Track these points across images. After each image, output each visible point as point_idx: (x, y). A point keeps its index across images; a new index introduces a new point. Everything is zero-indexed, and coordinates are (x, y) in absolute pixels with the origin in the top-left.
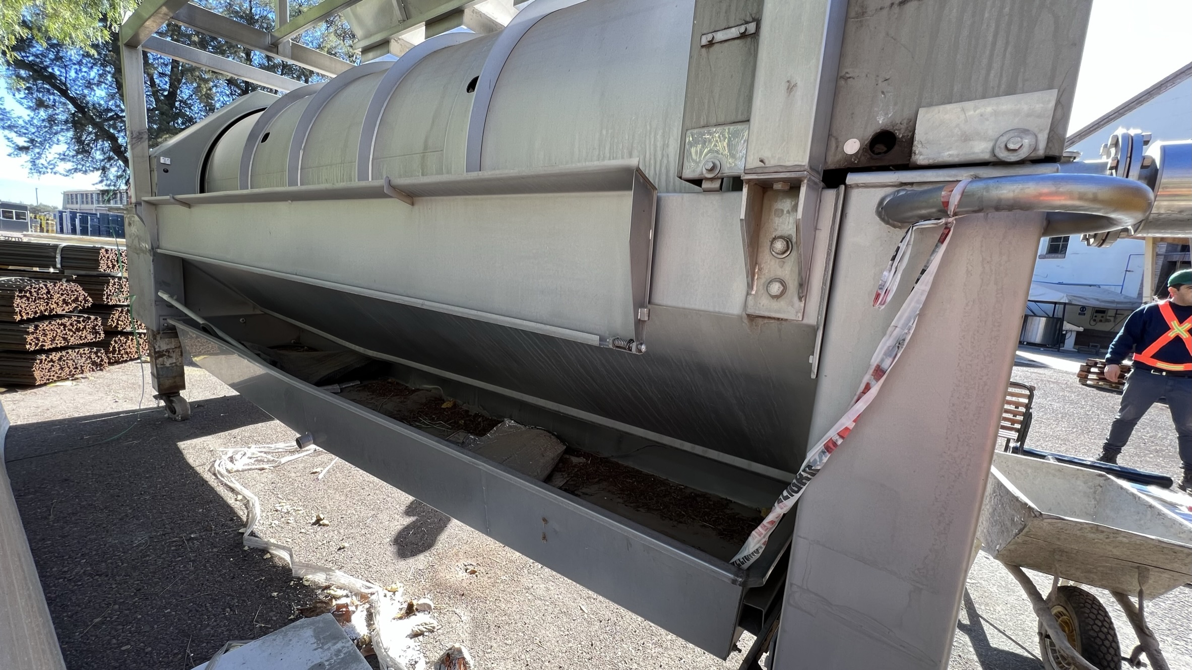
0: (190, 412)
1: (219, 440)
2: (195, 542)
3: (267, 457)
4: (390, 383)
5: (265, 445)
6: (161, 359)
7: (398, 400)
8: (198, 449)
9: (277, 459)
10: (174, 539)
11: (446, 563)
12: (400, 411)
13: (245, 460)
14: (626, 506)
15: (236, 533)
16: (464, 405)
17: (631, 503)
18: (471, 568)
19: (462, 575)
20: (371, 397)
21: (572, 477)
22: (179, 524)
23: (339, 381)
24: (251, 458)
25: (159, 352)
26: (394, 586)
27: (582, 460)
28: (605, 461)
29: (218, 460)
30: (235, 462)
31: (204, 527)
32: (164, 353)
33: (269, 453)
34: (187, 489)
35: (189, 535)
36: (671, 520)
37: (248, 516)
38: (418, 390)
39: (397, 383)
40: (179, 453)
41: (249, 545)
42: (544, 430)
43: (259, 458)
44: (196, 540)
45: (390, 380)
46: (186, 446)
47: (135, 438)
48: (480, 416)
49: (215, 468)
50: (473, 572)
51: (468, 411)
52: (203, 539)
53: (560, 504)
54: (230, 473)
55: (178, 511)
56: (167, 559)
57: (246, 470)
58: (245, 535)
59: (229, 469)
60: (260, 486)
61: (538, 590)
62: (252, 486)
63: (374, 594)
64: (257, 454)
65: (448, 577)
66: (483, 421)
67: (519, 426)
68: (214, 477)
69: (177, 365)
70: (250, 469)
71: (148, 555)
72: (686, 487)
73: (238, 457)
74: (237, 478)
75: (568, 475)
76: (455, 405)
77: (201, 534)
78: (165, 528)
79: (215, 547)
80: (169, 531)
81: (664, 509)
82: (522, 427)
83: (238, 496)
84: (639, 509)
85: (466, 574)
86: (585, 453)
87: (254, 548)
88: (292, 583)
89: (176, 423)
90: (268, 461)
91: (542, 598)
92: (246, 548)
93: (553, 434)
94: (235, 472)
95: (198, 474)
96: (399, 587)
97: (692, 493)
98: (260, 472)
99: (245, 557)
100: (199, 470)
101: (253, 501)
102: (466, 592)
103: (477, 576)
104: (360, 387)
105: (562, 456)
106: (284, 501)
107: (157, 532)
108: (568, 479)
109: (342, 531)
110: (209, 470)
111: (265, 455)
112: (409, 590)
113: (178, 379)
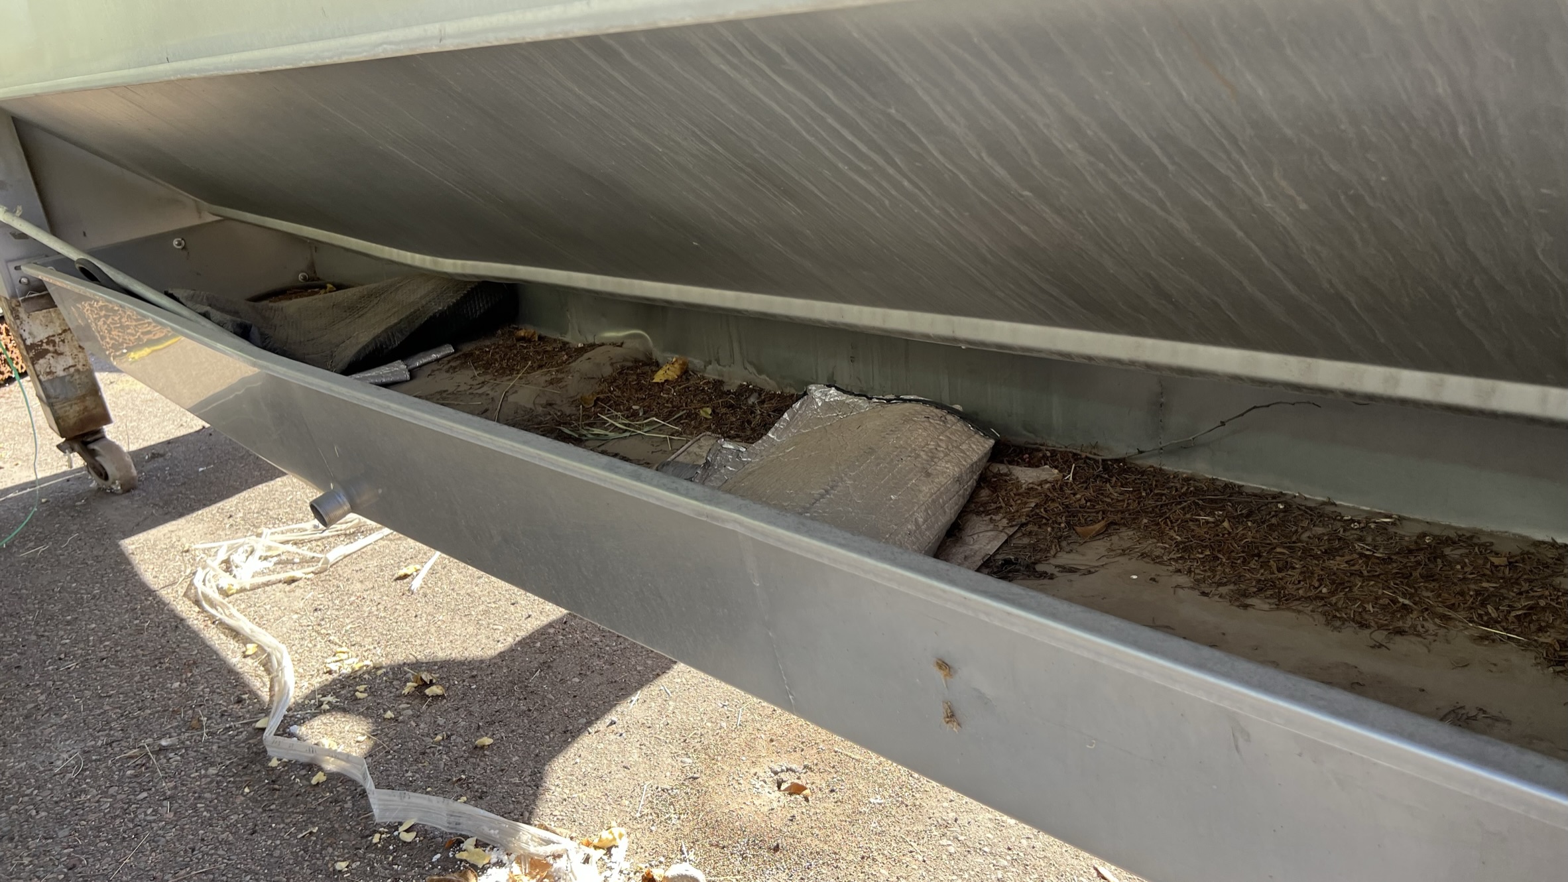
0: (134, 472)
1: (200, 526)
2: (171, 755)
3: (300, 551)
4: (523, 339)
5: (294, 526)
6: (41, 361)
7: (544, 378)
8: (162, 550)
9: (320, 556)
10: (131, 753)
11: (727, 769)
12: (551, 405)
13: (255, 564)
14: (1204, 594)
15: (250, 729)
16: (710, 367)
17: (1220, 584)
18: (789, 779)
19: (772, 797)
20: (481, 379)
21: (1023, 525)
22: (137, 718)
23: (403, 352)
24: (266, 558)
25: (33, 346)
26: (605, 835)
27: (1048, 473)
28: (1118, 469)
29: (200, 569)
30: (235, 571)
31: (185, 722)
32: (45, 346)
33: (303, 542)
34: (147, 641)
35: (159, 742)
36: (1363, 625)
37: (271, 689)
38: (593, 346)
39: (541, 338)
40: (123, 563)
41: (281, 756)
42: (924, 402)
43: (284, 557)
44: (173, 750)
45: (522, 333)
46: (137, 545)
47: (39, 541)
48: (753, 390)
49: (196, 588)
50: (796, 789)
51: (721, 383)
52: (186, 749)
53: (983, 617)
54: (228, 596)
55: (132, 691)
56: (119, 797)
57: (259, 587)
58: (266, 733)
59: (226, 587)
60: (290, 620)
61: (974, 828)
62: (276, 620)
63: (560, 856)
64: (277, 549)
65: (734, 806)
66: (763, 402)
67: (850, 399)
68: (197, 609)
69: (78, 371)
70: (267, 584)
71: (85, 791)
72: (1401, 519)
73: (237, 558)
74: (243, 606)
75: (1010, 520)
76: (686, 372)
77: (183, 737)
78: (111, 729)
79: (212, 764)
80: (119, 734)
81: (1332, 593)
82: (861, 401)
83: (249, 646)
84: (1249, 601)
85: (778, 794)
86: (1054, 453)
87: (290, 761)
88: (376, 838)
89: (115, 498)
90: (305, 561)
91: (986, 849)
92: (274, 763)
93: (953, 412)
94: (238, 592)
95: (165, 604)
96: (617, 836)
97: (1424, 535)
98: (288, 588)
99: (274, 782)
100: (167, 595)
101: (279, 655)
102: (782, 842)
103: (807, 799)
104: (457, 359)
105: (986, 469)
106: (344, 649)
107: (95, 739)
108: (1011, 531)
109: (475, 708)
110: (185, 595)
111: (293, 549)
112: (644, 843)
113: (89, 402)
